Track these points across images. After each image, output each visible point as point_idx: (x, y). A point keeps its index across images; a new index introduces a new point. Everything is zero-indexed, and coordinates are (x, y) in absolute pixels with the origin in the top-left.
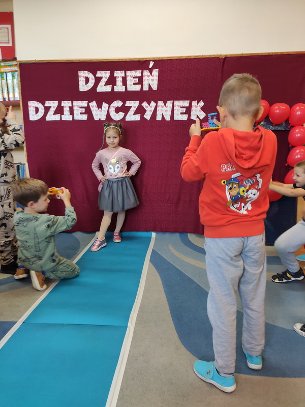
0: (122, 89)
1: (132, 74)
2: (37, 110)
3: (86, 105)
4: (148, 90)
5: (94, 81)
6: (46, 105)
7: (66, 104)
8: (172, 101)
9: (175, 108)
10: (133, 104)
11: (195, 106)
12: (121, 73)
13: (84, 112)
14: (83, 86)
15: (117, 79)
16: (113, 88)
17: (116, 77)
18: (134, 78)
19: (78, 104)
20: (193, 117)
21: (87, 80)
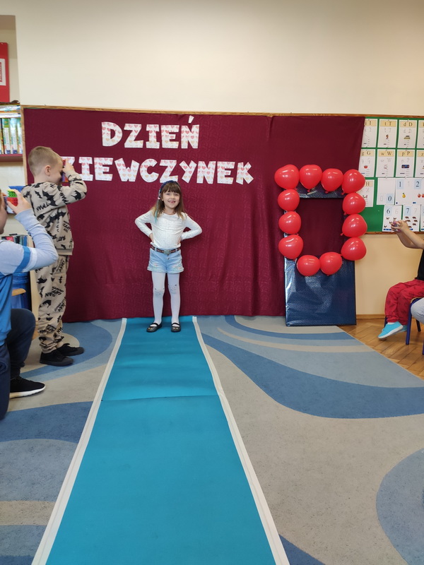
0: (157, 146)
3: (111, 163)
4: (186, 147)
5: (121, 135)
7: (85, 161)
8: (215, 162)
9: (218, 170)
10: (170, 164)
11: (241, 168)
12: (155, 127)
13: (108, 171)
14: (107, 140)
15: (150, 134)
16: (145, 145)
17: (148, 132)
18: (170, 133)
19: (101, 162)
20: (240, 181)
21: (113, 133)
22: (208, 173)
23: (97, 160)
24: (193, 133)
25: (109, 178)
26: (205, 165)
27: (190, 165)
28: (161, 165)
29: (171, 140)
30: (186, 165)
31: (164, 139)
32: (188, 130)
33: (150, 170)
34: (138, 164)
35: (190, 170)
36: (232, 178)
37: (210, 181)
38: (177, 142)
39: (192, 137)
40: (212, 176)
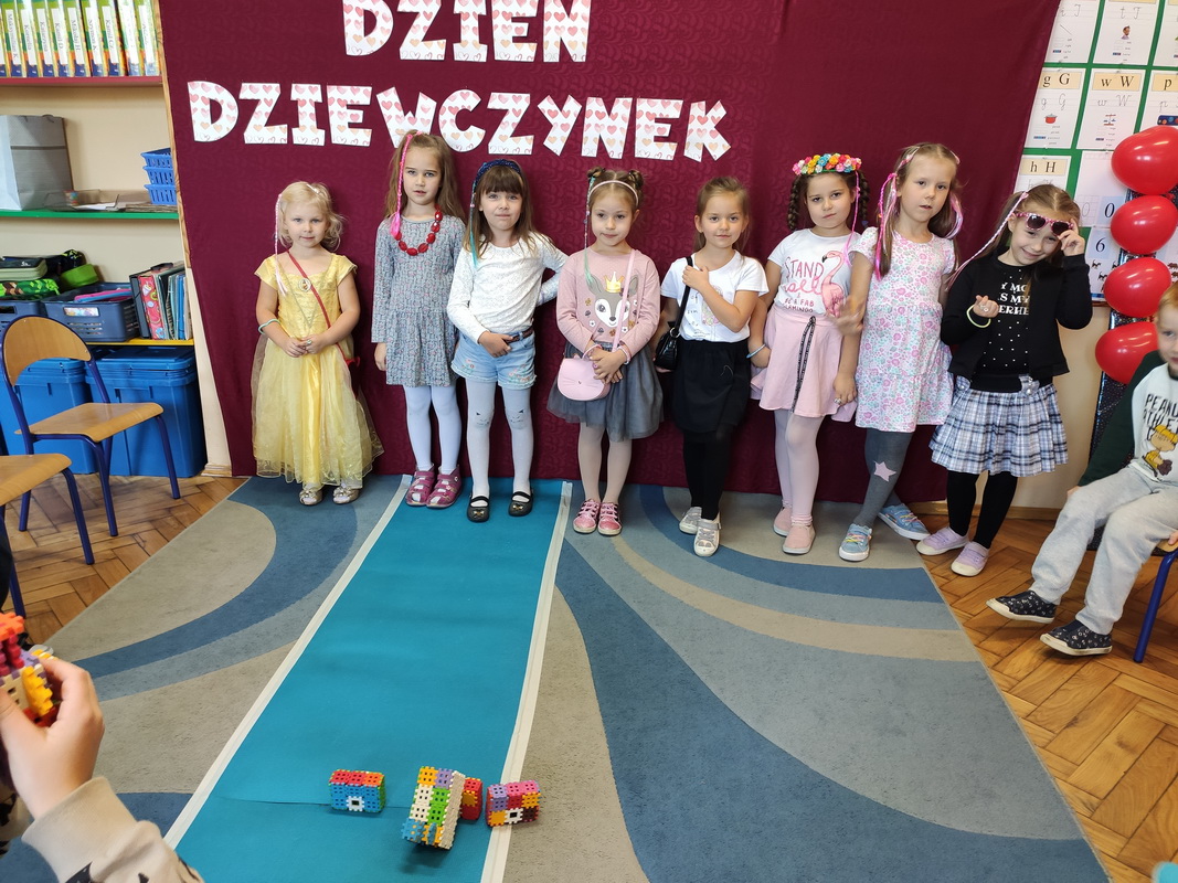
0: (478, 54)
1: (510, 9)
2: (216, 110)
3: (366, 101)
4: (557, 60)
5: (390, 25)
6: (242, 96)
7: (306, 94)
8: (630, 100)
9: (638, 122)
10: (513, 104)
11: (699, 118)
12: (477, 2)
13: (360, 120)
14: (357, 38)
15: (463, 23)
16: (449, 51)
17: (459, 15)
18: (515, 20)
19: (343, 97)
20: (693, 153)
21: (370, 21)
22: (612, 129)
23: (334, 92)
24: (574, 19)
25: (363, 138)
26: (603, 109)
27: (565, 108)
28: (490, 106)
29: (516, 40)
30: (554, 107)
31: (498, 35)
32: (562, 11)
33: (464, 120)
34: (432, 104)
35: (565, 121)
36: (674, 145)
37: (616, 151)
38: (534, 45)
39: (573, 31)
40: (621, 136)
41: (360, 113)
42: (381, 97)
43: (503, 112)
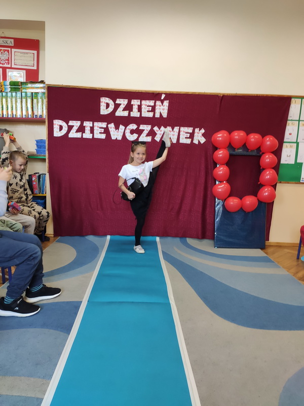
0: (138, 115)
1: (147, 104)
3: (105, 126)
4: (159, 117)
5: (113, 107)
6: (69, 124)
7: (88, 124)
8: (179, 127)
9: (181, 133)
10: (146, 128)
11: (197, 132)
12: (138, 102)
13: (103, 132)
14: (104, 110)
15: (133, 107)
16: (129, 114)
17: (132, 105)
18: (148, 106)
19: (98, 125)
20: (196, 142)
21: (108, 105)
23: (96, 124)
24: (164, 106)
25: (103, 136)
26: (171, 130)
27: (161, 129)
28: (140, 128)
29: (148, 111)
30: (158, 129)
31: (143, 110)
32: (161, 104)
33: (132, 132)
34: (123, 128)
35: (160, 133)
36: (191, 139)
38: (153, 113)
39: (163, 109)
40: (176, 137)
41: (103, 130)
42: (109, 126)
43: (144, 130)
